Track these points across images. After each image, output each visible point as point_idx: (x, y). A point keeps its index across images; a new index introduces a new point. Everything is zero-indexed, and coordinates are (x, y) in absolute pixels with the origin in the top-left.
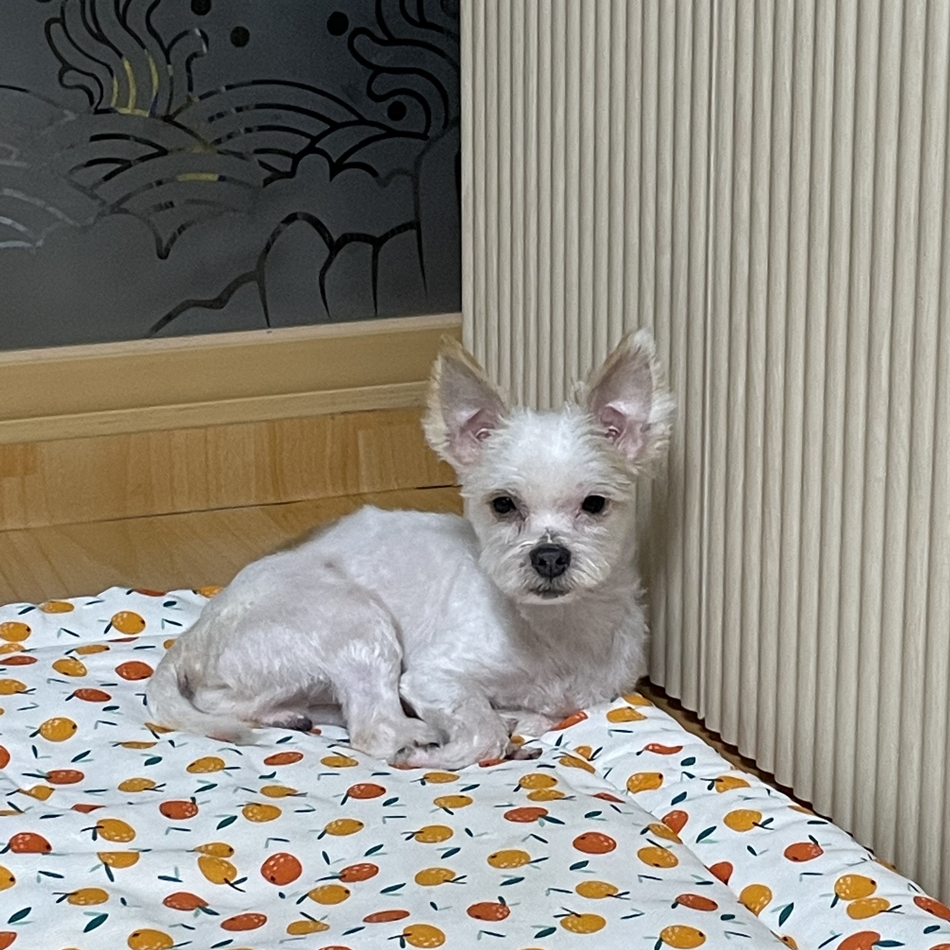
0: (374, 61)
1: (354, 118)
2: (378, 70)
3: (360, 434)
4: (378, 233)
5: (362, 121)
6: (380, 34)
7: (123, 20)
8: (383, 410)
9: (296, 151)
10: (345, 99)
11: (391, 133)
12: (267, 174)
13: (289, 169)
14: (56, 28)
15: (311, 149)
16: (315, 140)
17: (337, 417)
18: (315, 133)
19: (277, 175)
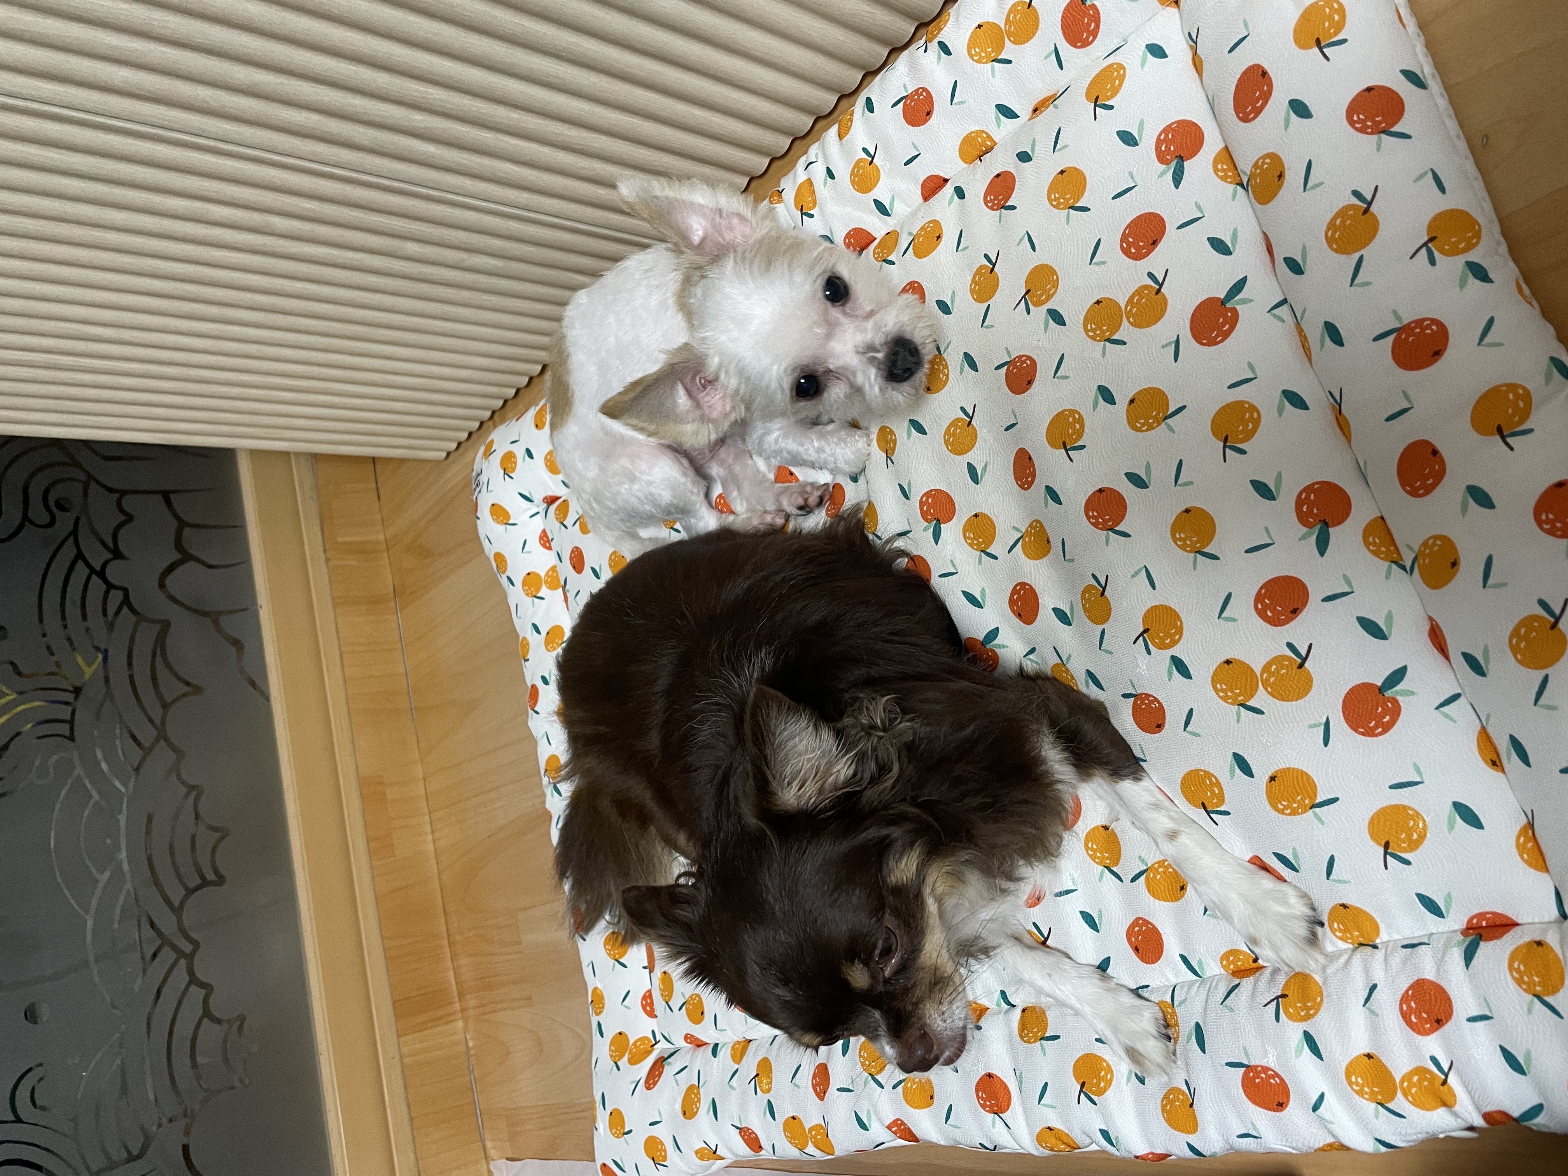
1: (71, 540)
2: (25, 518)
12: (125, 610)
15: (102, 574)
16: (92, 571)
19: (126, 601)
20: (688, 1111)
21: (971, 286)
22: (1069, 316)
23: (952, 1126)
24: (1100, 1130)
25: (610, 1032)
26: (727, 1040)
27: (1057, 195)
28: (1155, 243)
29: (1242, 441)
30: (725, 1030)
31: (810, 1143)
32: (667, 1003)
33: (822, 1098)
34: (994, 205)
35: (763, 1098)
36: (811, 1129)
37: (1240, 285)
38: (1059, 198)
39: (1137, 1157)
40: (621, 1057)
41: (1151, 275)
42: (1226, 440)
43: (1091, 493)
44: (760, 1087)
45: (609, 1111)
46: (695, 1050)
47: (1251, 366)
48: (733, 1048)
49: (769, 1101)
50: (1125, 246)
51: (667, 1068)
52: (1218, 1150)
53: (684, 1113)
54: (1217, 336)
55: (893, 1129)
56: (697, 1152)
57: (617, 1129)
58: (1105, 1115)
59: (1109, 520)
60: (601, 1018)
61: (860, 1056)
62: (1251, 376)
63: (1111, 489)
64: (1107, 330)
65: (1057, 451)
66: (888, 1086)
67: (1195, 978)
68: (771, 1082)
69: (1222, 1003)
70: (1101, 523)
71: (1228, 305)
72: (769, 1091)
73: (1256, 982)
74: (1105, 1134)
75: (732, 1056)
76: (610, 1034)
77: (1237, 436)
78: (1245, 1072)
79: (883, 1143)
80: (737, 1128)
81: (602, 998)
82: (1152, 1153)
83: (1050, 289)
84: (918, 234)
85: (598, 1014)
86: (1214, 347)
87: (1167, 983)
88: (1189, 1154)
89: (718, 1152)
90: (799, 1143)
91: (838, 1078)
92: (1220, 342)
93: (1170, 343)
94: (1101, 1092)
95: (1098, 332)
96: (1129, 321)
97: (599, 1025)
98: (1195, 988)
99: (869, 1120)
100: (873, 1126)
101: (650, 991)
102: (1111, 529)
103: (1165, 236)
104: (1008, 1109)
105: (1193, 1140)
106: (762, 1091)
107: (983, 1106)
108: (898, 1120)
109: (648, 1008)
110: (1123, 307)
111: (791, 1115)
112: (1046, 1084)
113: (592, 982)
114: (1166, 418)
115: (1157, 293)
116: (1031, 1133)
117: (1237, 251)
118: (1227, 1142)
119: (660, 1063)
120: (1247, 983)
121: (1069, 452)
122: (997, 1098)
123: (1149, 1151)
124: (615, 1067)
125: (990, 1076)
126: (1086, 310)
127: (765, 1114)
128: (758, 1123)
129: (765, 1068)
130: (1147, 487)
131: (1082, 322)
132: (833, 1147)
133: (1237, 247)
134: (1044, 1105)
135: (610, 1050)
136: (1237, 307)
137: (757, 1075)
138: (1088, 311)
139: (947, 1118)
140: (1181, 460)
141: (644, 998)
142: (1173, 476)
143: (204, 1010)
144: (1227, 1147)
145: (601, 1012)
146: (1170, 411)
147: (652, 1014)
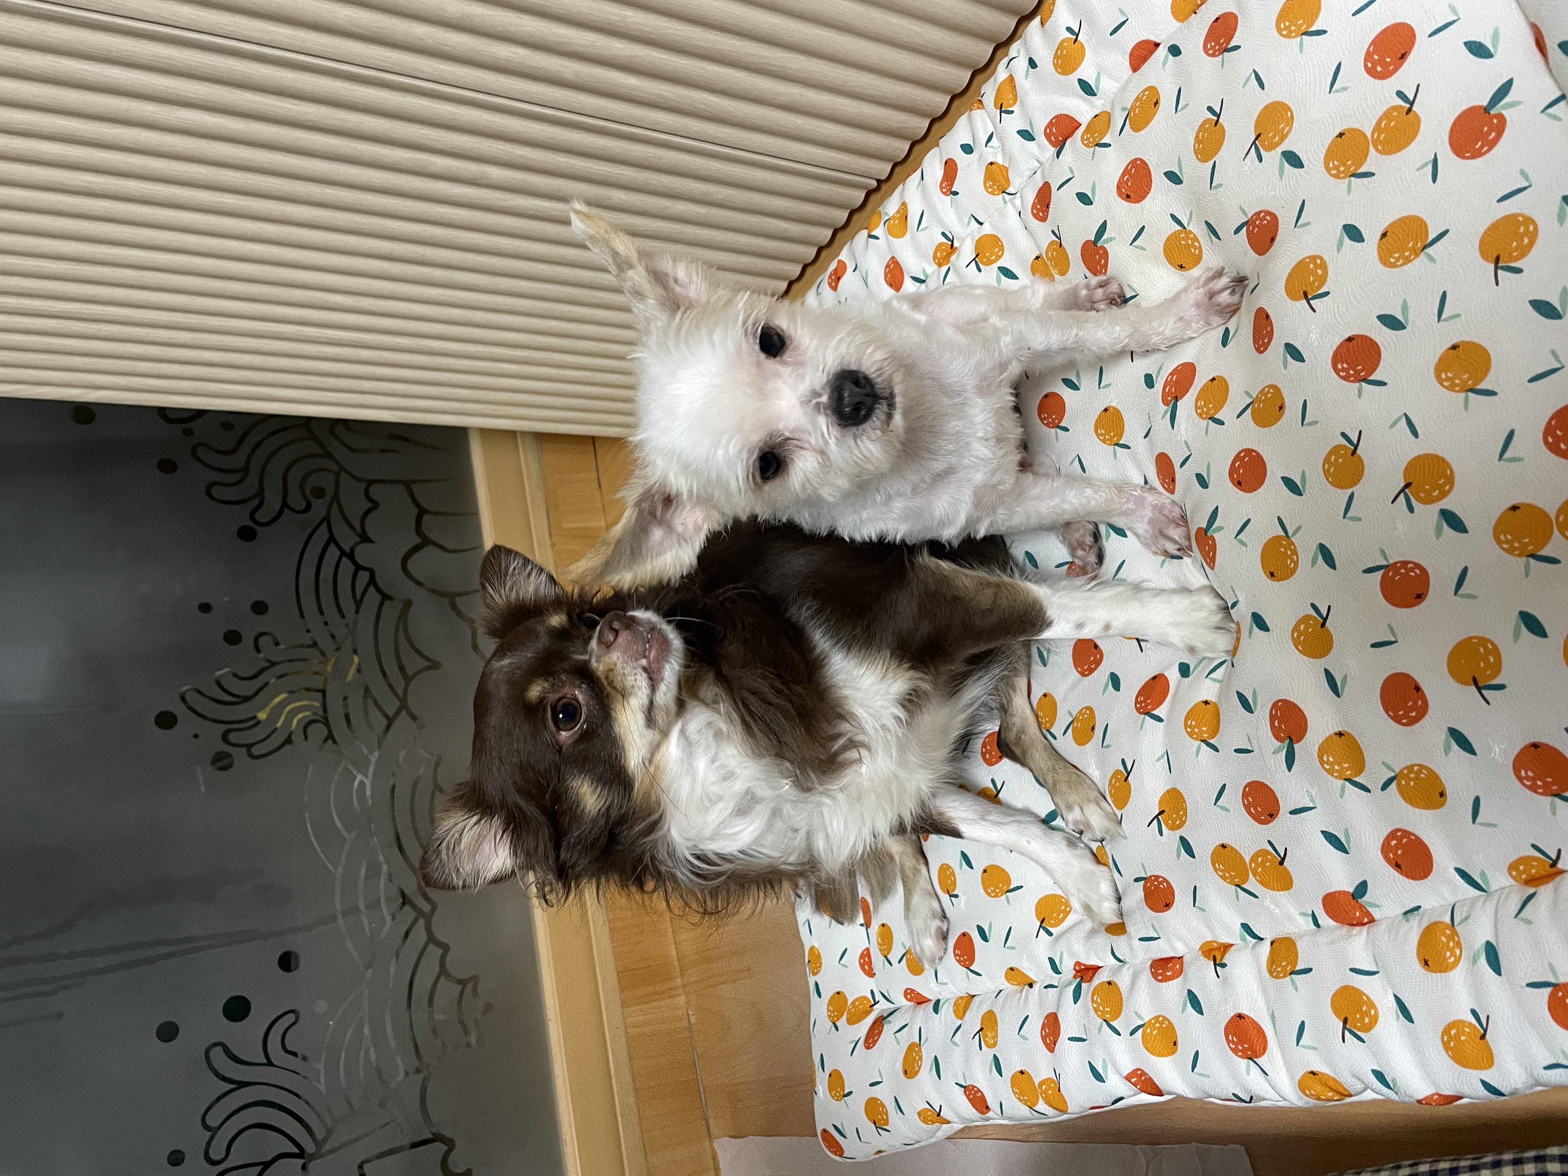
0: (277, 508)
1: (324, 525)
2: (285, 505)
3: (565, 526)
4: (415, 511)
5: (327, 519)
6: (255, 502)
7: (246, 699)
8: (548, 510)
9: (353, 567)
10: (310, 530)
11: (336, 498)
12: (372, 588)
13: (368, 573)
14: (255, 751)
15: (351, 556)
16: (343, 553)
17: (554, 541)
18: (338, 553)
19: (372, 581)
20: (910, 1070)
21: (1194, 146)
22: (1307, 155)
23: (1200, 1074)
24: (1373, 1071)
25: (827, 993)
26: (949, 996)
27: (1287, 24)
28: (1403, 57)
29: (1517, 259)
30: (946, 984)
31: (1040, 1099)
32: (886, 957)
33: (1052, 1050)
34: (1215, 51)
35: (988, 1053)
36: (1041, 1084)
37: (1505, 89)
38: (1290, 26)
39: (1419, 1102)
40: (839, 1017)
41: (1400, 94)
42: (1497, 260)
43: (1338, 343)
44: (985, 1041)
45: (827, 1073)
46: (915, 1007)
47: (1523, 173)
48: (955, 1003)
49: (995, 1055)
50: (1369, 65)
51: (886, 1027)
52: (1520, 1086)
53: (906, 1072)
54: (1482, 147)
55: (1133, 1080)
56: (919, 1114)
57: (837, 1092)
58: (1375, 1054)
59: (1362, 371)
60: (818, 978)
61: (1093, 1001)
62: (1525, 184)
63: (1362, 336)
64: (1353, 164)
65: (1297, 303)
66: (1125, 1032)
67: (1477, 893)
68: (996, 1036)
69: (1516, 917)
70: (1353, 375)
71: (1493, 112)
72: (995, 1044)
73: (1556, 889)
74: (1379, 1076)
75: (954, 1011)
76: (827, 994)
77: (1510, 254)
78: (1552, 992)
79: (1122, 1098)
80: (961, 1086)
81: (819, 956)
82: (1437, 1094)
83: (1283, 129)
84: (1133, 107)
85: (815, 974)
86: (1480, 159)
87: (1442, 903)
88: (1483, 1092)
89: (942, 1114)
90: (1029, 1100)
91: (1069, 1026)
92: (1486, 152)
93: (1426, 164)
94: (1368, 1028)
95: (1342, 169)
96: (1377, 150)
97: (817, 985)
98: (1480, 904)
99: (1105, 1071)
100: (1109, 1078)
101: (868, 949)
102: (1365, 380)
103: (1416, 46)
104: (1263, 1053)
105: (1490, 1076)
106: (988, 1046)
107: (1235, 1051)
108: (1138, 1070)
109: (866, 967)
110: (1369, 136)
111: (1019, 1069)
112: (1303, 1023)
113: (808, 941)
114: (1425, 247)
115: (1407, 113)
116: (1292, 1079)
117: (1499, 52)
118: (1532, 1075)
119: (880, 1022)
120: (1545, 892)
121: (1311, 302)
122: (1249, 1041)
123: (1434, 1091)
124: (833, 1028)
125: (1240, 1016)
126: (1327, 147)
127: (991, 1070)
128: (983, 1079)
129: (990, 1021)
130: (1404, 328)
131: (1322, 160)
132: (1065, 1102)
133: (1500, 48)
134: (1303, 1046)
135: (828, 1010)
136: (1504, 112)
137: (982, 1029)
138: (1330, 147)
139: (1194, 1066)
140: (1444, 293)
141: (862, 956)
142: (1436, 312)
143: (441, 969)
144: (1531, 1081)
145: (818, 972)
146: (1430, 239)
147: (870, 973)
